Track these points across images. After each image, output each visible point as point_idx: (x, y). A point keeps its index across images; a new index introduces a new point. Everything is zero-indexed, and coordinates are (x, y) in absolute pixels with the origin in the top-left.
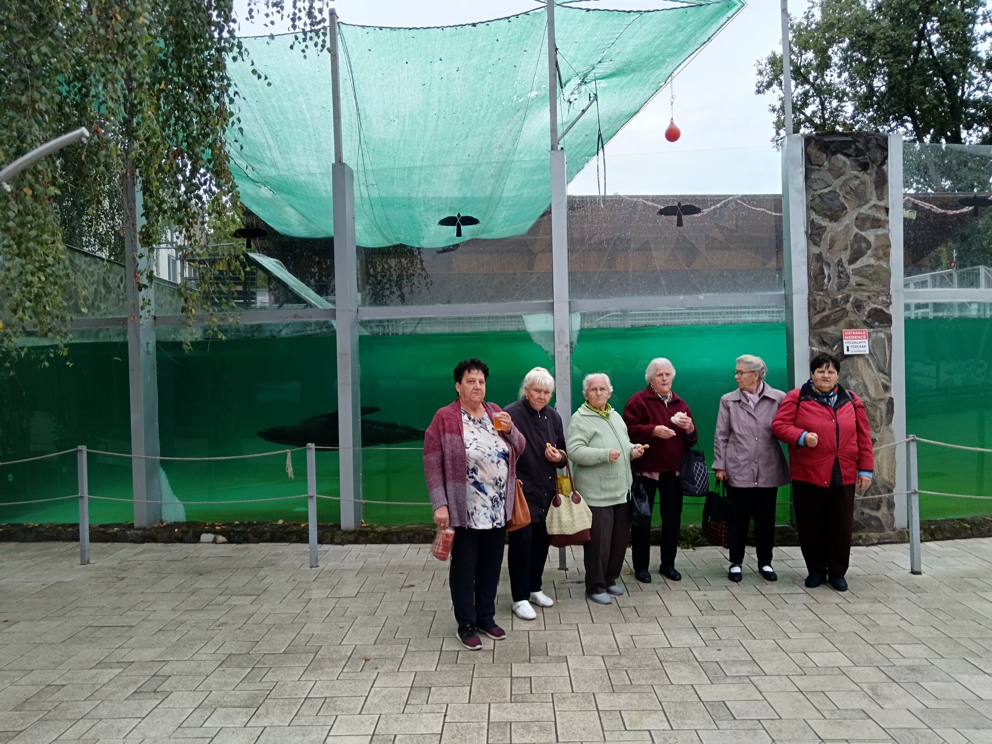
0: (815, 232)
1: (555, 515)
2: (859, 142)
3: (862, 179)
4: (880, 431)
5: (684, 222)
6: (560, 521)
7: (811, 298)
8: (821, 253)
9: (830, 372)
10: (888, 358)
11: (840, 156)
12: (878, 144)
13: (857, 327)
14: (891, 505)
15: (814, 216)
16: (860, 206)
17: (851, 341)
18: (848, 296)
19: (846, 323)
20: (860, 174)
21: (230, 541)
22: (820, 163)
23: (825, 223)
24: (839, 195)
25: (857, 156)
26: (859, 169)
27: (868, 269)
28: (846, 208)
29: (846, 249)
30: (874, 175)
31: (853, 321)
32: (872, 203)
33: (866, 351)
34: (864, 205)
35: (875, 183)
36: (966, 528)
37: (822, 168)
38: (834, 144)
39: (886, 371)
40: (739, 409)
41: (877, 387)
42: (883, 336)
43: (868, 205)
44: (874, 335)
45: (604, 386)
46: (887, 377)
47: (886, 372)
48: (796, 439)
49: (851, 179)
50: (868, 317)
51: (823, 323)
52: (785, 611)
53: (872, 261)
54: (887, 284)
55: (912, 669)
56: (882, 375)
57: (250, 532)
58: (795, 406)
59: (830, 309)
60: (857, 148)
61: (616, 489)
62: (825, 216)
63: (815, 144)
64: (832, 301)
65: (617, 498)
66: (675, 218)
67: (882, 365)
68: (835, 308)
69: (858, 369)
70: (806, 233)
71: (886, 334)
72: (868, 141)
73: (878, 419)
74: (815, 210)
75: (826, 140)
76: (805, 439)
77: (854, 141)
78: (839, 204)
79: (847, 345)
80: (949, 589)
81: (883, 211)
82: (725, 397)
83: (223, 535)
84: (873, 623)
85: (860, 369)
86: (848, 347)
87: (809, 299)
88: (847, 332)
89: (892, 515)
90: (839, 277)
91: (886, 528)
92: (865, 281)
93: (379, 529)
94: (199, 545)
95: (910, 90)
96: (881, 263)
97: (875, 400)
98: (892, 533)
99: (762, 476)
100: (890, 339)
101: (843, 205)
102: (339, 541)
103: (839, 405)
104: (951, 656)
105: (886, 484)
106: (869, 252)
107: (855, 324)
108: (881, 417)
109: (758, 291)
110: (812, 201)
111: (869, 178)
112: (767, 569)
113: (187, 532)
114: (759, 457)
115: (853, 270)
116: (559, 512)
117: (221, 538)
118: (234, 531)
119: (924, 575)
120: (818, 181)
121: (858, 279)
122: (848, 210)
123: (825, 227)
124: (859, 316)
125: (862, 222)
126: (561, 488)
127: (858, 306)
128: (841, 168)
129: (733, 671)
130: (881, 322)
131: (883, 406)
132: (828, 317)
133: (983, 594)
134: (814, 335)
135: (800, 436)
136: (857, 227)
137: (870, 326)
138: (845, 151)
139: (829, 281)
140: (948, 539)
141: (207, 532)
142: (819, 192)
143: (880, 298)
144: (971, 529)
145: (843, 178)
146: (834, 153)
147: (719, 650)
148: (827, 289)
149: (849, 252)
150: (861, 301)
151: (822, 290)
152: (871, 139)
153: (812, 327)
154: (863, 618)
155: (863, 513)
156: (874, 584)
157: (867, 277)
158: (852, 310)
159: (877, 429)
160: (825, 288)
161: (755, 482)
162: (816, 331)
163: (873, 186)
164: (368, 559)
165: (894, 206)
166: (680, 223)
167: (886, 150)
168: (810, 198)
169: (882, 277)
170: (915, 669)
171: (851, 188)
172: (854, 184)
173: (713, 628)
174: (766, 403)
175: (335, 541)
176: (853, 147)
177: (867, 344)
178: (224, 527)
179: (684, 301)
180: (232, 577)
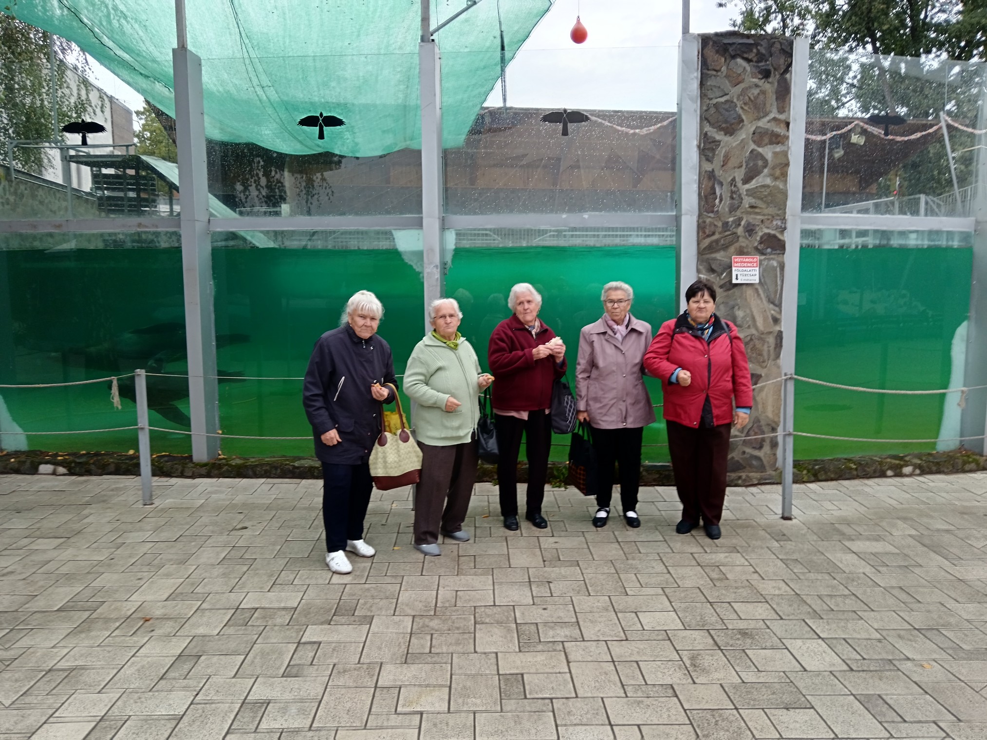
0: (708, 146)
1: (380, 455)
2: (761, 45)
3: (763, 88)
4: (766, 367)
5: (570, 130)
6: (385, 462)
7: (701, 221)
8: (713, 170)
9: (706, 302)
10: (779, 288)
11: (739, 61)
12: (782, 49)
13: (747, 254)
14: (774, 444)
15: (708, 128)
16: (759, 119)
17: (741, 269)
18: (740, 219)
19: (736, 249)
20: (761, 83)
21: (71, 473)
22: (718, 68)
23: (720, 136)
24: (736, 106)
25: (757, 62)
26: (760, 76)
27: (763, 190)
28: (742, 121)
29: (741, 166)
30: (776, 84)
31: (743, 247)
32: (772, 116)
33: (756, 280)
34: (763, 117)
35: (776, 93)
36: (851, 469)
37: (719, 73)
38: (734, 46)
39: (777, 302)
40: (604, 342)
41: (765, 319)
42: (775, 264)
43: (768, 118)
44: (765, 263)
45: (452, 312)
46: (777, 309)
47: (778, 304)
48: (668, 376)
49: (750, 87)
50: (761, 243)
51: (711, 248)
52: (634, 562)
53: (768, 181)
54: (782, 206)
55: (744, 633)
56: (771, 306)
57: (93, 464)
58: (669, 338)
59: (720, 233)
60: (758, 53)
61: (459, 428)
62: (720, 129)
63: (713, 46)
64: (723, 224)
65: (460, 438)
66: (560, 126)
67: (773, 296)
68: (725, 231)
69: (746, 299)
70: (699, 147)
71: (778, 262)
72: (772, 45)
73: (765, 354)
74: (709, 122)
75: (726, 41)
76: (677, 377)
77: (756, 45)
78: (735, 116)
79: (736, 273)
80: (815, 537)
81: (783, 125)
82: (587, 328)
83: (64, 467)
84: (722, 576)
85: (748, 300)
86: (737, 275)
87: (698, 221)
88: (736, 259)
89: (775, 455)
90: (732, 198)
91: (767, 468)
92: (759, 203)
93: (233, 463)
94: (36, 477)
95: (871, 9)
96: (777, 183)
97: (763, 334)
98: (774, 473)
99: (630, 416)
100: (782, 267)
101: (739, 116)
102: (190, 474)
103: (713, 339)
104: (791, 617)
105: (770, 423)
106: (766, 171)
107: (745, 250)
108: (769, 351)
109: (647, 211)
110: (706, 111)
111: (769, 87)
112: (631, 514)
113: (24, 462)
114: (627, 395)
115: (747, 190)
116: (384, 452)
117: (61, 470)
118: (75, 462)
119: (794, 521)
120: (714, 89)
121: (753, 201)
122: (746, 122)
123: (720, 141)
124: (750, 241)
125: (760, 137)
126: (389, 426)
127: (750, 230)
128: (740, 75)
129: (548, 635)
130: (773, 249)
131: (771, 340)
132: (717, 241)
133: (847, 543)
134: (702, 261)
135: (673, 374)
136: (754, 142)
137: (762, 253)
138: (746, 56)
139: (721, 200)
140: (832, 480)
141: (47, 463)
142: (715, 101)
143: (775, 223)
144: (856, 469)
145: (741, 86)
146: (733, 57)
147: (545, 609)
148: (718, 211)
149: (743, 170)
150: (754, 225)
151: (712, 212)
152: (774, 42)
153: (701, 253)
154: (713, 571)
155: (744, 453)
156: (739, 531)
157: (762, 199)
158: (743, 234)
159: (764, 364)
160: (716, 209)
161: (623, 422)
162: (704, 256)
163: (774, 97)
164: (213, 496)
165: (795, 120)
166: (565, 133)
167: (791, 55)
168: (705, 108)
169: (778, 199)
170: (746, 634)
171: (750, 98)
172: (753, 94)
173: (549, 582)
174: (634, 336)
175: (185, 474)
176: (755, 50)
177: (757, 273)
178: (67, 457)
179: (565, 219)
180: (51, 516)
